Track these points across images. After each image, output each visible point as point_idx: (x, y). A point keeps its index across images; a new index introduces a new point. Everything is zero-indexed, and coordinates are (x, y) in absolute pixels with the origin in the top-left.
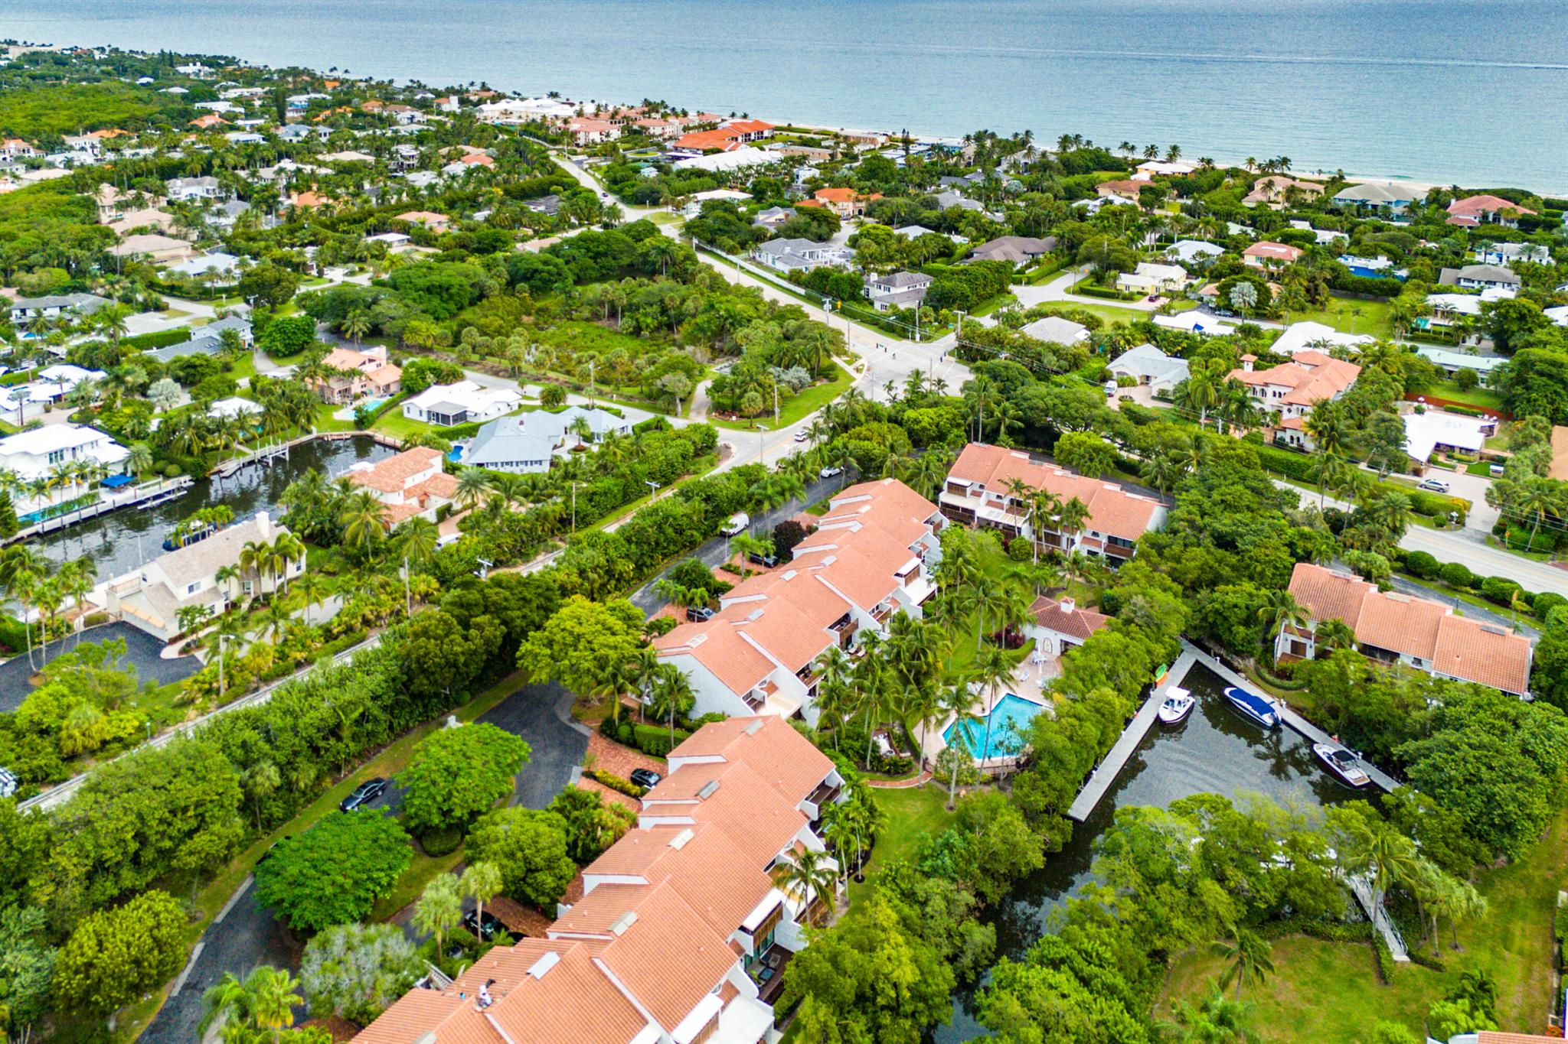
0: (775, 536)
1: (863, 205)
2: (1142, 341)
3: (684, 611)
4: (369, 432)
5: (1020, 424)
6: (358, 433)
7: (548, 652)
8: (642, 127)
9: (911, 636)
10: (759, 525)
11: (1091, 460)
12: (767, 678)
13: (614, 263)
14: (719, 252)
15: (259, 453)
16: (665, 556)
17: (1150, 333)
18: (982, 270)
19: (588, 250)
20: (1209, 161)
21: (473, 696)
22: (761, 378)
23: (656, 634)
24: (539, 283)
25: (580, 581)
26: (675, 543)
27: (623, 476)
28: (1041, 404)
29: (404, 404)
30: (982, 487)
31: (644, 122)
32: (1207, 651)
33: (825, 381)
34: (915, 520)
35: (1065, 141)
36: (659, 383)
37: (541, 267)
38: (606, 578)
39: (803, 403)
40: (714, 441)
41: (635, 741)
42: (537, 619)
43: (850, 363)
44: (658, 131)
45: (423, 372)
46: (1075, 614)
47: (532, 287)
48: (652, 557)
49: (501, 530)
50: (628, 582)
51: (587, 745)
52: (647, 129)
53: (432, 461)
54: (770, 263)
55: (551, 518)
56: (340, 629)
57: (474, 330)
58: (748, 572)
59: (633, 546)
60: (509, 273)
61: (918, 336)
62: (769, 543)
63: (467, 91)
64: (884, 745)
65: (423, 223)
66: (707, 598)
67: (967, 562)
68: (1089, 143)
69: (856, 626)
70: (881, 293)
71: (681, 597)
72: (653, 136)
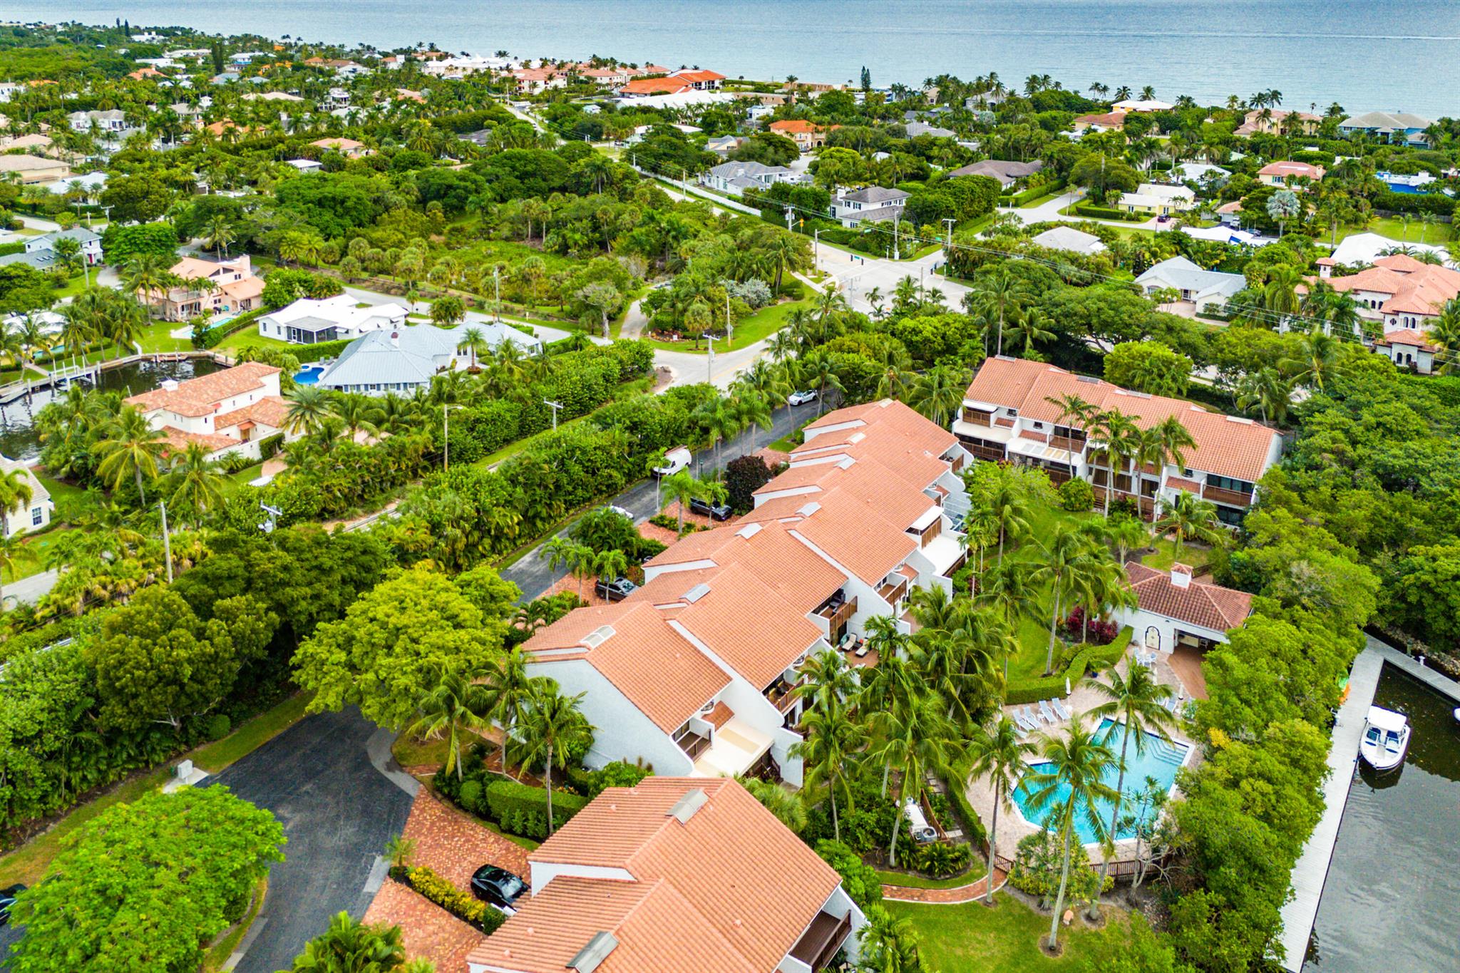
0: (728, 477)
1: (823, 137)
2: (1171, 253)
3: (592, 583)
4: (210, 352)
5: (1051, 335)
6: (196, 353)
7: (342, 656)
8: (589, 78)
9: (958, 632)
10: (706, 464)
11: (1161, 376)
12: (716, 698)
13: (543, 184)
14: (664, 178)
15: (55, 376)
16: (570, 505)
17: (1180, 245)
18: (967, 183)
19: (514, 168)
20: (1189, 99)
21: (235, 723)
22: (710, 289)
23: (540, 621)
24: (455, 201)
25: (431, 540)
26: (585, 486)
27: (520, 399)
28: (1079, 309)
29: (261, 319)
30: (1011, 412)
31: (592, 72)
32: (1401, 647)
33: (788, 300)
34: (929, 455)
35: (1033, 82)
36: (580, 293)
37: (457, 182)
38: (476, 535)
39: (762, 323)
40: (647, 364)
41: (488, 808)
42: (337, 600)
43: (818, 281)
44: (605, 80)
45: (291, 284)
46: (1195, 590)
47: (445, 206)
48: (550, 506)
49: (333, 468)
50: (514, 541)
51: (408, 813)
52: (594, 79)
53: (264, 380)
54: (721, 188)
55: (410, 451)
56: (46, 612)
57: (364, 242)
58: (690, 527)
59: (519, 490)
60: (420, 190)
61: (897, 254)
62: (719, 486)
63: (415, 51)
64: (918, 821)
65: (337, 149)
66: (623, 566)
67: (1017, 511)
68: (1058, 84)
69: (854, 608)
70: (851, 210)
71: (584, 563)
72: (599, 85)
